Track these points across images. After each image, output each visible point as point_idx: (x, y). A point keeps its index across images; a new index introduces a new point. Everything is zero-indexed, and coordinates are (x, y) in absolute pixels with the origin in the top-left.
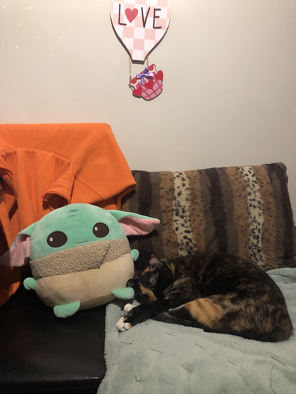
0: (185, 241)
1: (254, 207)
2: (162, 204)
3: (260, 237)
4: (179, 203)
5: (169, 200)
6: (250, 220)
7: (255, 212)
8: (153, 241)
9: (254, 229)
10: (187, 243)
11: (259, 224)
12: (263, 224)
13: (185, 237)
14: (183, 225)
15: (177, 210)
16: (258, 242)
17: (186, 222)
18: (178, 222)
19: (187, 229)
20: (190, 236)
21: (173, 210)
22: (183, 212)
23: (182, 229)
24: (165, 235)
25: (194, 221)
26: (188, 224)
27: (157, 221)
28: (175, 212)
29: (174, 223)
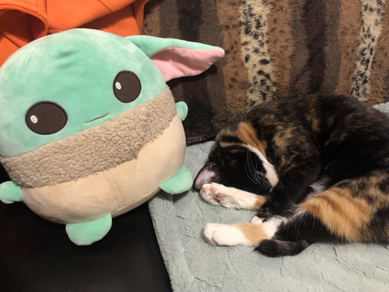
0: (260, 78)
1: (371, 10)
2: (220, 12)
3: (371, 60)
4: (250, 9)
5: (234, 4)
6: (362, 34)
7: (370, 19)
8: (208, 83)
9: (364, 49)
10: (262, 81)
11: (373, 40)
12: (379, 39)
13: (260, 72)
14: (256, 51)
15: (246, 23)
16: (366, 69)
17: (262, 45)
18: (249, 46)
19: (263, 57)
20: (268, 69)
21: (241, 24)
22: (258, 26)
23: (255, 59)
24: (228, 71)
25: (275, 42)
26: (265, 49)
27: (219, 51)
28: (243, 28)
29: (243, 48)
